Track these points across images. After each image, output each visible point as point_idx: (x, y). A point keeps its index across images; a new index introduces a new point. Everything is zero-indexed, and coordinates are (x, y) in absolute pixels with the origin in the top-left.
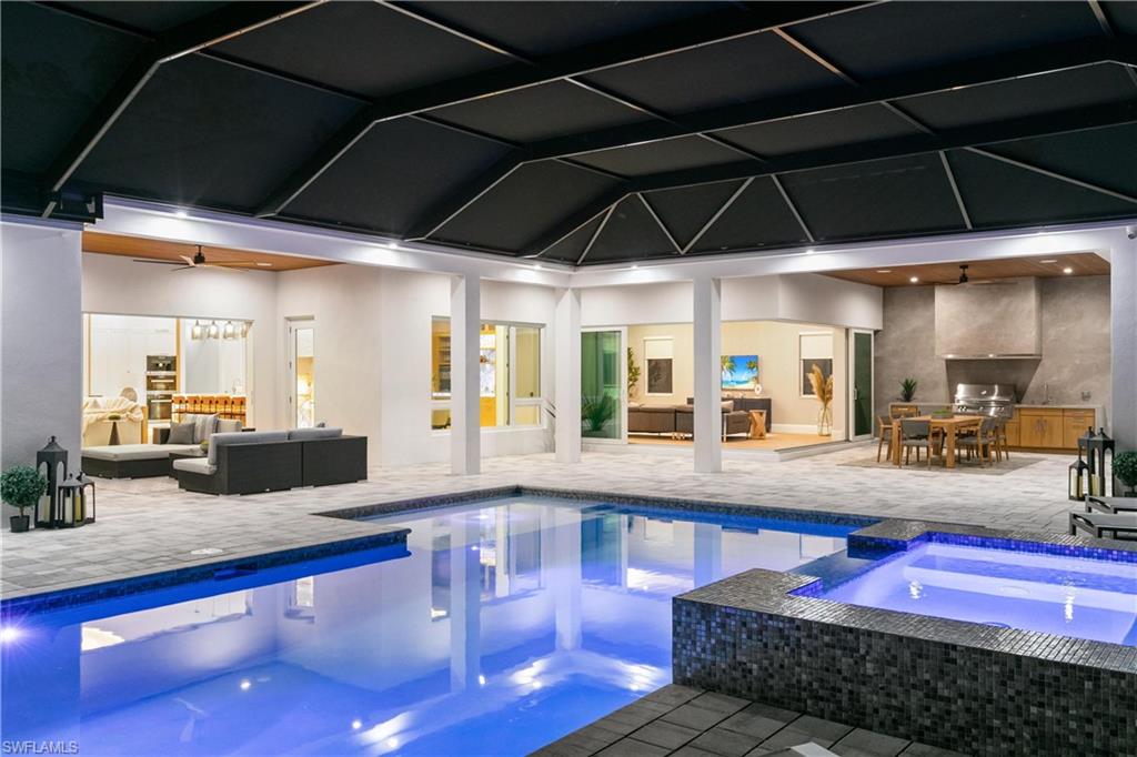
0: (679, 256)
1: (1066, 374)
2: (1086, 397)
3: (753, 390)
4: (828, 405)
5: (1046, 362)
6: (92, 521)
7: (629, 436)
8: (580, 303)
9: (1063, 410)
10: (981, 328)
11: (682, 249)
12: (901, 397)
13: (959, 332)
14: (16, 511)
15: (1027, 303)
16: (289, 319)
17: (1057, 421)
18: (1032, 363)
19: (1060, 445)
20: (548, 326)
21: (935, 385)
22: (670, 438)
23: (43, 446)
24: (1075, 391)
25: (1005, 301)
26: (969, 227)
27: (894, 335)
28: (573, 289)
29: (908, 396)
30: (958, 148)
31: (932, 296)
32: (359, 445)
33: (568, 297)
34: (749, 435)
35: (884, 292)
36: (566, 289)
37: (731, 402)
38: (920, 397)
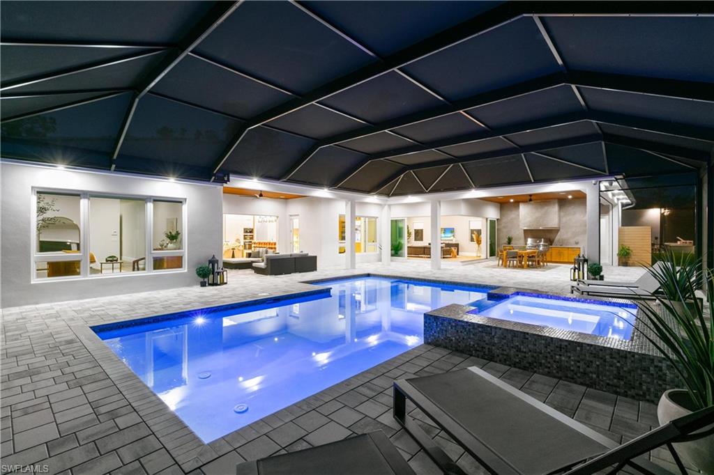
1: (569, 235)
2: (577, 243)
3: (453, 240)
4: (480, 246)
5: (562, 230)
6: (226, 283)
7: (408, 256)
8: (390, 209)
9: (568, 248)
10: (537, 218)
11: (427, 190)
12: (507, 243)
13: (529, 219)
14: (202, 280)
15: (555, 209)
16: (291, 216)
17: (566, 252)
18: (556, 231)
19: (567, 261)
20: (379, 217)
21: (520, 239)
22: (422, 257)
23: (210, 258)
24: (572, 241)
25: (546, 208)
26: (533, 181)
27: (504, 220)
28: (388, 204)
29: (509, 243)
30: (529, 153)
31: (519, 206)
32: (315, 258)
33: (386, 207)
34: (451, 256)
35: (500, 205)
36: (386, 205)
37: (444, 244)
38: (514, 243)
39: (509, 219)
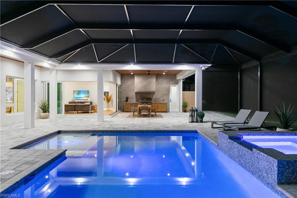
0: (97, 63)
1: (160, 96)
2: (164, 100)
3: (88, 99)
4: (109, 103)
5: (156, 93)
7: (65, 113)
8: (57, 74)
9: (161, 103)
10: (145, 85)
11: (99, 61)
12: (125, 101)
13: (140, 86)
15: (154, 80)
17: (160, 106)
18: (153, 93)
19: (160, 111)
20: (38, 80)
21: (133, 98)
22: (73, 113)
24: (161, 99)
25: (150, 79)
27: (124, 86)
28: (56, 70)
29: (127, 101)
30: (180, 44)
31: (134, 78)
34: (94, 111)
35: (121, 76)
36: (54, 70)
37: (90, 103)
38: (129, 101)
39: (127, 85)
